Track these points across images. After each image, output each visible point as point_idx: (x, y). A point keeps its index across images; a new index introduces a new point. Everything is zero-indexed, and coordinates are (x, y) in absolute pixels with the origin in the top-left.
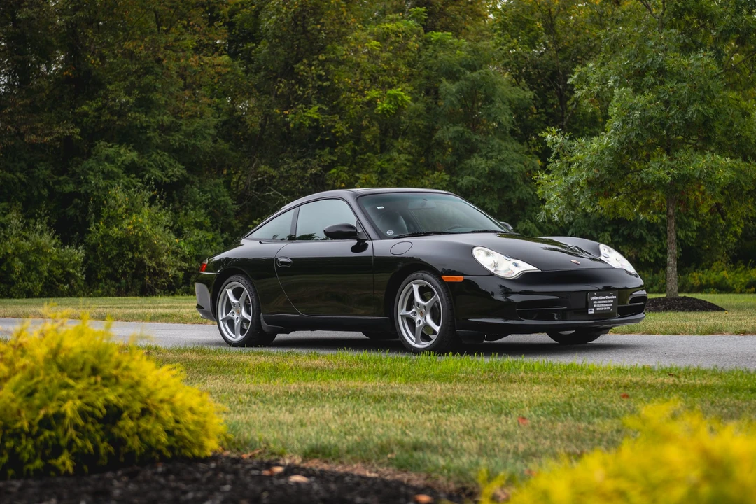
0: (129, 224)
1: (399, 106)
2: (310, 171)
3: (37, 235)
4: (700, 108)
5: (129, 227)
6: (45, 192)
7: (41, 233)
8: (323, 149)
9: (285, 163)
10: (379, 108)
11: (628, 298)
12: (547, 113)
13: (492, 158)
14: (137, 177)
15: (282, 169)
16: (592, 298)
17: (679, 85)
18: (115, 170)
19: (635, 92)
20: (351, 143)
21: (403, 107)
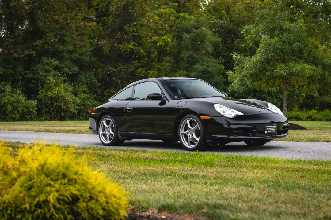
0: (55, 91)
1: (166, 44)
2: (130, 70)
3: (17, 95)
4: (298, 45)
5: (55, 92)
6: (21, 78)
7: (19, 94)
8: (135, 60)
9: (119, 66)
10: (158, 44)
11: (281, 126)
12: (226, 47)
13: (204, 65)
14: (58, 72)
15: (118, 69)
16: (266, 127)
17: (289, 35)
18: (50, 68)
19: (271, 37)
20: (147, 58)
21: (168, 44)
